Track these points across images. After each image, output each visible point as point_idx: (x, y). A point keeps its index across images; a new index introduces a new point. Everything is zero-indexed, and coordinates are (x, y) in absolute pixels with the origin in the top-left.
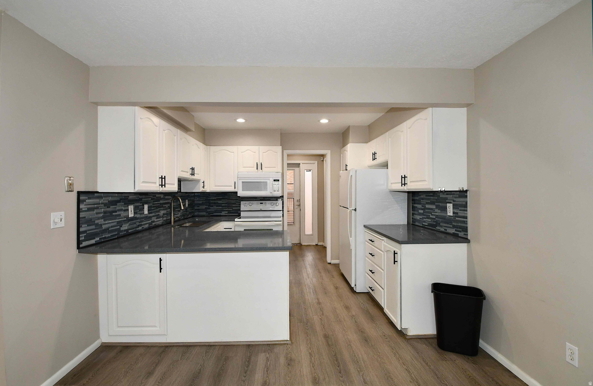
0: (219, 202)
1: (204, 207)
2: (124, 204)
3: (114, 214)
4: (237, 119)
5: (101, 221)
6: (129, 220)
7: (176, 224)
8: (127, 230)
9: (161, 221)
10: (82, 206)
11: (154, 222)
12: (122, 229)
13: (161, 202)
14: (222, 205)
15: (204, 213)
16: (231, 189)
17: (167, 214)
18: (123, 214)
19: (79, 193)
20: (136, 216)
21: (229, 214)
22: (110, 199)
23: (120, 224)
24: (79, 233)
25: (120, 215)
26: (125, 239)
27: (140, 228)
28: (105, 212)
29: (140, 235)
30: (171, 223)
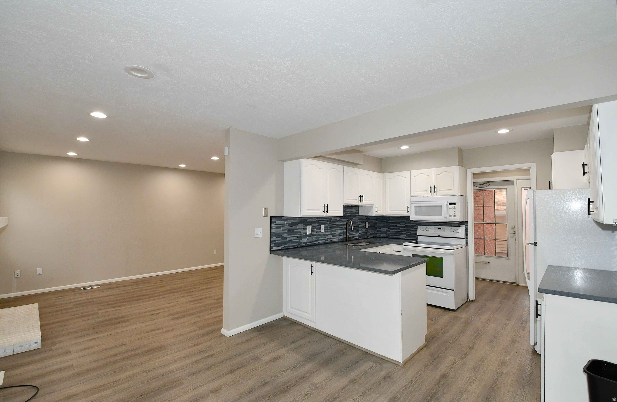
0: (398, 225)
1: (384, 229)
2: (304, 225)
3: (295, 231)
4: (401, 147)
5: (285, 235)
6: (306, 235)
7: (350, 242)
8: (306, 243)
9: (337, 239)
10: (272, 225)
11: (330, 238)
12: (301, 241)
13: (337, 223)
14: (401, 228)
15: (385, 235)
16: (404, 213)
17: (343, 233)
18: (302, 231)
19: (271, 217)
20: (312, 233)
21: (408, 237)
22: (293, 221)
23: (300, 238)
24: (271, 241)
25: (300, 232)
26: (304, 249)
27: (317, 242)
28: (288, 230)
29: (317, 247)
30: (346, 241)
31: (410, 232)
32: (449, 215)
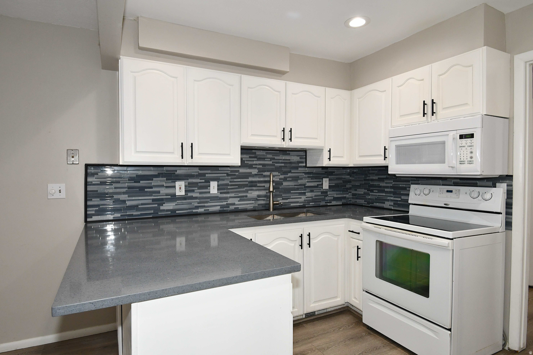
0: (382, 184)
1: (361, 191)
2: (166, 180)
3: (146, 190)
4: (350, 19)
5: (123, 197)
6: (173, 198)
7: (276, 212)
8: (173, 211)
9: (253, 205)
10: (89, 179)
11: (234, 204)
12: (162, 208)
13: (250, 179)
14: (386, 190)
15: (362, 202)
16: (379, 161)
17: (265, 196)
18: (164, 191)
19: (87, 166)
20: (190, 194)
23: (161, 202)
24: (86, 206)
25: (159, 192)
26: (169, 220)
27: (201, 210)
28: (129, 188)
29: (200, 218)
30: (269, 209)
31: (401, 198)
32: (459, 160)
